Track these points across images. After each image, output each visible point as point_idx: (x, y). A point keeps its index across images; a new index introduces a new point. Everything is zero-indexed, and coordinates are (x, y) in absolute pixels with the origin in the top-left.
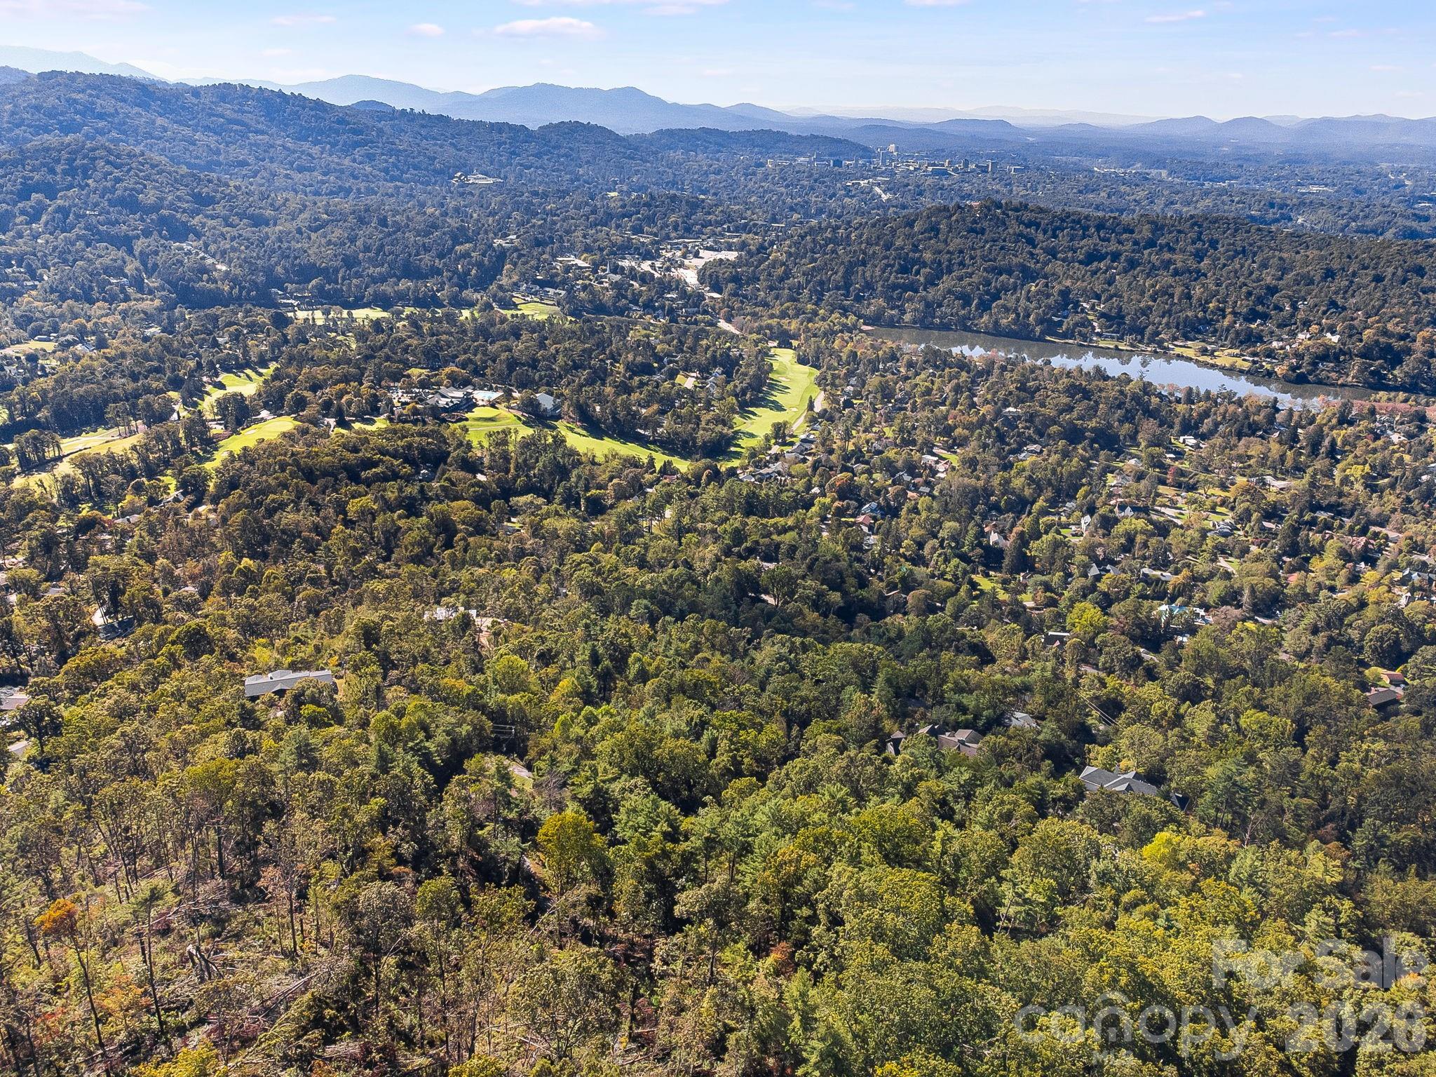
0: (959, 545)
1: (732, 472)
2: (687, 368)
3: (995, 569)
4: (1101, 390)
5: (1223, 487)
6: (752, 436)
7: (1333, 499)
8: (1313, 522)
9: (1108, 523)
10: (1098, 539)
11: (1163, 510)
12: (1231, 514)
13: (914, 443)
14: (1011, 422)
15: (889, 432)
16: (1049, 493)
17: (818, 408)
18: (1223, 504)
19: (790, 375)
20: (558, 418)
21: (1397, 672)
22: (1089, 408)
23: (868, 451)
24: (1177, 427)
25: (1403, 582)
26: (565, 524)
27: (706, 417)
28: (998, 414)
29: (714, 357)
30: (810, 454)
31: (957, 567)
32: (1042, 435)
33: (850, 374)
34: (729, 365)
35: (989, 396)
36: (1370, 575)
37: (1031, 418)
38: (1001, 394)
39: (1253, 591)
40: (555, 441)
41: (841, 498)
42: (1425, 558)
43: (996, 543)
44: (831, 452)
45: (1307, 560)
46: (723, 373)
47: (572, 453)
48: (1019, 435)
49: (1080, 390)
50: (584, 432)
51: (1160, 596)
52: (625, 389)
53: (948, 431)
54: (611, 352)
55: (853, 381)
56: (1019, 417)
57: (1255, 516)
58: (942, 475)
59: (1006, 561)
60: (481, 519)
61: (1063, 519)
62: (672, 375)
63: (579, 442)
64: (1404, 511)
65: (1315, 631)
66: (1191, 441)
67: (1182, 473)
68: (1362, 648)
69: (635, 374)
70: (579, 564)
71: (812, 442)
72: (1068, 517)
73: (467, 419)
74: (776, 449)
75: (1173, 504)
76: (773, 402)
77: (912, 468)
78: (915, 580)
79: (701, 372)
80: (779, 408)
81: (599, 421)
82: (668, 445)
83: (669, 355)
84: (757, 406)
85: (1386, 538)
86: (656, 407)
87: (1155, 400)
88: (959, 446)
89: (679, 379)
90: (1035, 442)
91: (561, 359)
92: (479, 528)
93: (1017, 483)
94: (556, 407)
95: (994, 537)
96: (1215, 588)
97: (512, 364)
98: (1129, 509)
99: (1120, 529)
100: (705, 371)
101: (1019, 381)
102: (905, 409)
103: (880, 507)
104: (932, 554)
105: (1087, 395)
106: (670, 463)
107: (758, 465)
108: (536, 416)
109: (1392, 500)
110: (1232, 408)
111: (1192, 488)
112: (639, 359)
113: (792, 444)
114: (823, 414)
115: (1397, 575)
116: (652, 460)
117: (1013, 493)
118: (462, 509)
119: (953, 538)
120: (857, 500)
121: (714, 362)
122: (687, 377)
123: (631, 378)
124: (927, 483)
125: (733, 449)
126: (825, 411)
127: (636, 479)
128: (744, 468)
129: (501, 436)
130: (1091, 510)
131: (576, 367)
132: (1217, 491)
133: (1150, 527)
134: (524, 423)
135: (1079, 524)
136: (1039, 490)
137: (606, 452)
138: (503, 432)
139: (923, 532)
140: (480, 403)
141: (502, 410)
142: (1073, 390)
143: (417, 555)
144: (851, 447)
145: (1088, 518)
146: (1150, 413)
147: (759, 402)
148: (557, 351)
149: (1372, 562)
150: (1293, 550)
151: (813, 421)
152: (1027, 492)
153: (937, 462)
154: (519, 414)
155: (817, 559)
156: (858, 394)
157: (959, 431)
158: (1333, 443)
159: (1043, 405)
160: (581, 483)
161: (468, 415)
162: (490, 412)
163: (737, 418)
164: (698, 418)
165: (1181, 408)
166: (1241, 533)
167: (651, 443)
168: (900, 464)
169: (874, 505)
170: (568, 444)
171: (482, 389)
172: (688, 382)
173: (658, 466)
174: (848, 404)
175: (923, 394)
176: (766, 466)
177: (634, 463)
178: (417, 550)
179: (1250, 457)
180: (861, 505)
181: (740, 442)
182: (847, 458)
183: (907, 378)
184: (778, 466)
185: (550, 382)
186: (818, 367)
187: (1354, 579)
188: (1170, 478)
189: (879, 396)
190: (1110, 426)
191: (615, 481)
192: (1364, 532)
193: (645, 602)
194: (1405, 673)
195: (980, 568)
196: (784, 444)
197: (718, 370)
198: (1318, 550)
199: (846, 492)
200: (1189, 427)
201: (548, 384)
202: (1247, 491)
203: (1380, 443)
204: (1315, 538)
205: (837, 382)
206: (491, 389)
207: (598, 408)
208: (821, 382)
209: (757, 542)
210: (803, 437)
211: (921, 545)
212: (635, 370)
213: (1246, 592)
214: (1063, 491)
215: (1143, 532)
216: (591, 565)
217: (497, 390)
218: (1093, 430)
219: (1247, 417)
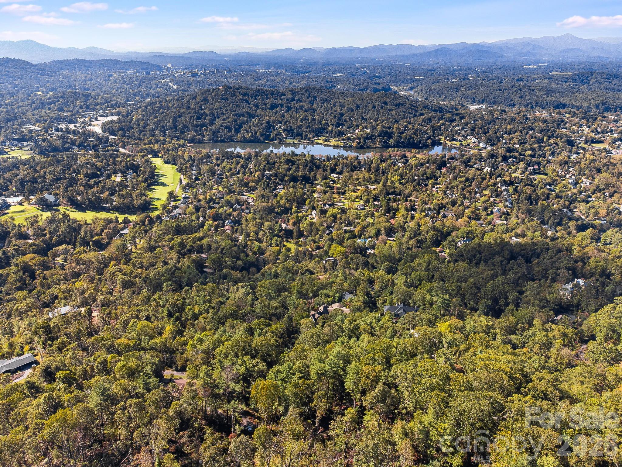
0: (273, 231)
1: (158, 217)
2: (115, 173)
3: (289, 238)
4: (298, 160)
5: (354, 192)
6: (158, 199)
7: (393, 190)
8: (390, 199)
9: (323, 212)
10: (322, 219)
11: (338, 204)
12: (362, 201)
13: (234, 192)
14: (269, 178)
15: (220, 188)
16: (295, 204)
17: (184, 183)
18: (357, 198)
19: (164, 169)
20: (59, 205)
21: (440, 248)
22: (296, 168)
23: (216, 198)
24: (329, 171)
25: (427, 215)
26: (91, 256)
27: (134, 194)
28: (263, 175)
29: (127, 166)
30: (190, 203)
31: (277, 240)
32: (282, 181)
33: (192, 166)
34: (136, 168)
35: (257, 168)
36: (417, 215)
37: (276, 175)
38: (262, 166)
39: (385, 228)
40: (64, 217)
41: (215, 220)
42: (429, 206)
43: (285, 228)
44: (199, 201)
45: (394, 213)
46: (133, 173)
47: (75, 221)
48: (274, 182)
49: (291, 161)
50: (75, 210)
51: (355, 237)
52: (88, 186)
53: (246, 185)
54: (74, 169)
55: (194, 168)
56: (271, 175)
57: (371, 201)
58: (252, 204)
59: (295, 234)
60: (44, 261)
61: (304, 213)
62: (109, 177)
63: (76, 215)
64: (415, 190)
65: (411, 238)
66: (336, 176)
67: (338, 189)
68: (426, 241)
69: (90, 178)
70: (114, 273)
71: (188, 198)
72: (306, 212)
73: (8, 213)
74: (172, 204)
75: (340, 201)
76: (161, 182)
77: (238, 202)
78: (262, 249)
79: (122, 173)
80: (165, 185)
81: (81, 203)
82: (120, 209)
83: (103, 167)
84: (155, 185)
85: (414, 201)
86: (107, 193)
87: (318, 161)
88: (253, 190)
89: (113, 178)
90: (280, 185)
91: (48, 176)
92: (46, 267)
93: (282, 202)
94: (56, 200)
95: (284, 226)
96: (372, 231)
97: (22, 182)
98: (327, 205)
99: (329, 213)
100: (124, 173)
101: (266, 161)
102: (223, 178)
103: (232, 221)
104: (263, 237)
105: (293, 163)
106: (127, 218)
107: (168, 212)
108: (46, 206)
109: (410, 187)
110: (345, 161)
111: (344, 193)
112: (89, 171)
113: (179, 200)
114: (187, 184)
115: (424, 214)
116: (117, 218)
117: (282, 207)
118: (32, 259)
119: (270, 229)
120: (222, 220)
121: (127, 168)
122: (116, 176)
123: (89, 181)
124: (247, 208)
125: (151, 207)
126: (188, 183)
127: (114, 228)
128: (163, 214)
129: (34, 219)
130: (314, 208)
131: (59, 179)
132: (353, 193)
133: (340, 211)
134: (41, 210)
135: (311, 214)
136: (291, 204)
137: (92, 218)
138: (34, 216)
139: (256, 228)
140: (12, 204)
141: (26, 206)
142: (288, 161)
143: (20, 286)
144: (208, 198)
145: (314, 212)
146: (318, 167)
147: (155, 183)
148: (45, 173)
149: (415, 210)
150: (388, 210)
151: (184, 188)
152: (288, 205)
153: (248, 198)
154: (37, 206)
155: (224, 248)
156: (199, 174)
157: (251, 184)
158: (383, 169)
159: (279, 169)
160: (89, 234)
161: (8, 211)
162: (20, 208)
163: (149, 193)
164: (131, 195)
165: (327, 163)
166: (367, 207)
167: (111, 210)
168: (233, 201)
169: (229, 220)
170: (71, 217)
171: (9, 197)
172: (118, 179)
173: (121, 220)
174: (197, 179)
175: (228, 171)
176: (172, 212)
177: (109, 221)
178: (19, 284)
179: (359, 179)
180: (224, 222)
181: (153, 203)
182: (208, 202)
183: (218, 165)
184: (178, 211)
185: (48, 188)
186: (176, 165)
187: (413, 218)
188: (335, 191)
189: (210, 174)
190: (306, 174)
191: (105, 231)
192: (406, 201)
193: (169, 283)
194: (443, 247)
195: (285, 239)
196: (175, 201)
197: (130, 171)
198: (397, 210)
199: (216, 217)
200: (333, 171)
201: (47, 189)
202: (365, 191)
203: (396, 167)
204: (395, 205)
205: (187, 170)
206: (15, 196)
207: (79, 198)
208: (180, 171)
209: (192, 246)
210: (183, 196)
211: (257, 234)
212: (89, 176)
213: (383, 229)
214: (301, 202)
215: (339, 213)
216: (120, 272)
217: (18, 196)
218: (301, 176)
219: (352, 164)
